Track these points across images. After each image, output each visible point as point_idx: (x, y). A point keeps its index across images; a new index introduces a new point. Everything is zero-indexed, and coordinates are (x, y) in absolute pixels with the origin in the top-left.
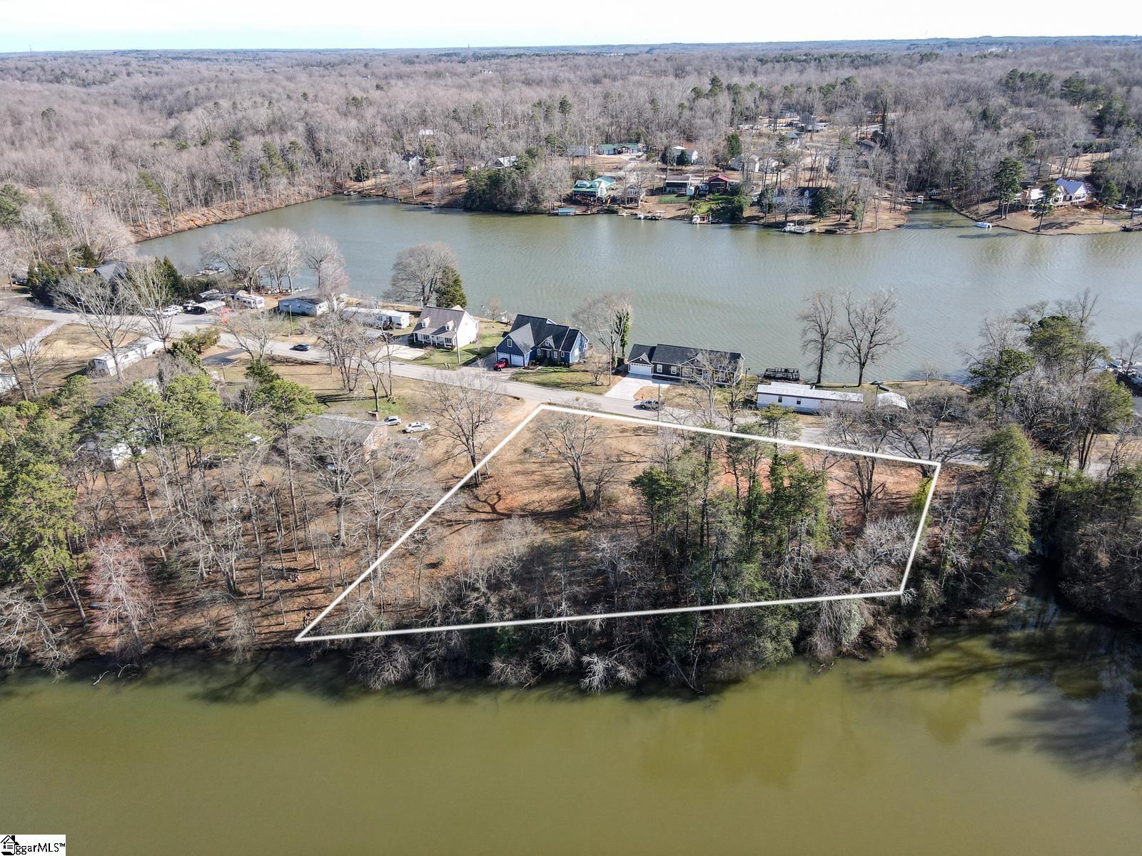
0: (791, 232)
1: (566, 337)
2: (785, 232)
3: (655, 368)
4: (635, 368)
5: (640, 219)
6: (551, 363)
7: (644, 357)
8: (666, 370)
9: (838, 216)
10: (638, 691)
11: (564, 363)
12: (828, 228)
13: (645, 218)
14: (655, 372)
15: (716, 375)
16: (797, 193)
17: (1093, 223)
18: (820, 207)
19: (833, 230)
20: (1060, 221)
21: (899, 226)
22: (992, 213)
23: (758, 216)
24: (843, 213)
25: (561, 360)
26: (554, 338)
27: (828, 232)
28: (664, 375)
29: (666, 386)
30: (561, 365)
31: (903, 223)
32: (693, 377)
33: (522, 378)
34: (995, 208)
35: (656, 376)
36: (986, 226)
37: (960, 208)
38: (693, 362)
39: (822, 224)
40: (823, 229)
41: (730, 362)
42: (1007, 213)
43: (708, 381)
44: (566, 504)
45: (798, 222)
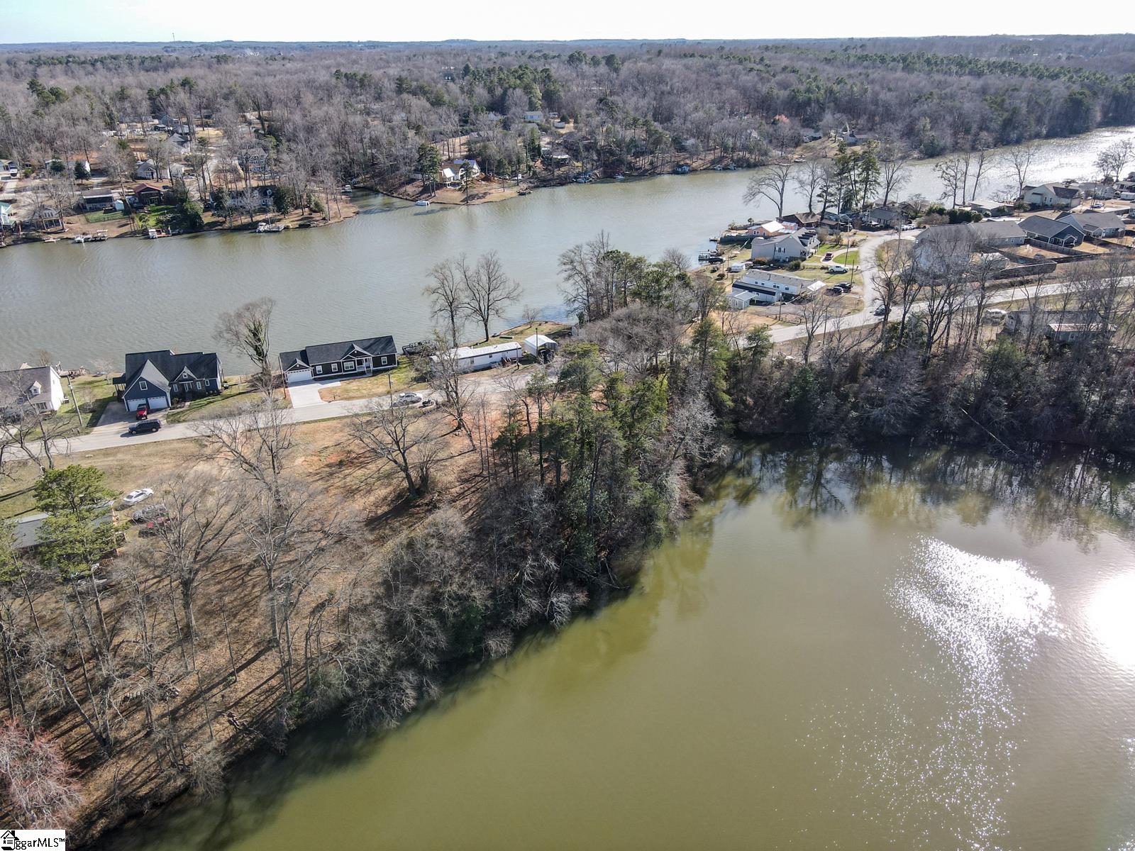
0: (265, 231)
2: (260, 232)
3: (315, 370)
4: (293, 376)
5: (79, 242)
6: (196, 395)
7: (299, 362)
8: (327, 369)
9: (300, 211)
10: (587, 611)
11: (212, 391)
12: (299, 222)
13: (86, 241)
14: (315, 374)
15: (377, 361)
16: (256, 193)
17: (497, 191)
18: (282, 204)
19: (305, 224)
20: (476, 193)
21: (357, 213)
22: (422, 193)
23: (218, 222)
24: (303, 207)
25: (208, 389)
26: (190, 368)
27: (301, 226)
28: (325, 375)
29: (337, 384)
30: (209, 395)
31: (357, 210)
32: (355, 370)
33: (182, 418)
34: (421, 189)
35: (317, 378)
36: (427, 204)
37: (389, 193)
38: (353, 354)
39: (291, 220)
40: (296, 224)
41: (387, 345)
42: (433, 191)
43: (372, 368)
44: (392, 501)
45: (266, 221)
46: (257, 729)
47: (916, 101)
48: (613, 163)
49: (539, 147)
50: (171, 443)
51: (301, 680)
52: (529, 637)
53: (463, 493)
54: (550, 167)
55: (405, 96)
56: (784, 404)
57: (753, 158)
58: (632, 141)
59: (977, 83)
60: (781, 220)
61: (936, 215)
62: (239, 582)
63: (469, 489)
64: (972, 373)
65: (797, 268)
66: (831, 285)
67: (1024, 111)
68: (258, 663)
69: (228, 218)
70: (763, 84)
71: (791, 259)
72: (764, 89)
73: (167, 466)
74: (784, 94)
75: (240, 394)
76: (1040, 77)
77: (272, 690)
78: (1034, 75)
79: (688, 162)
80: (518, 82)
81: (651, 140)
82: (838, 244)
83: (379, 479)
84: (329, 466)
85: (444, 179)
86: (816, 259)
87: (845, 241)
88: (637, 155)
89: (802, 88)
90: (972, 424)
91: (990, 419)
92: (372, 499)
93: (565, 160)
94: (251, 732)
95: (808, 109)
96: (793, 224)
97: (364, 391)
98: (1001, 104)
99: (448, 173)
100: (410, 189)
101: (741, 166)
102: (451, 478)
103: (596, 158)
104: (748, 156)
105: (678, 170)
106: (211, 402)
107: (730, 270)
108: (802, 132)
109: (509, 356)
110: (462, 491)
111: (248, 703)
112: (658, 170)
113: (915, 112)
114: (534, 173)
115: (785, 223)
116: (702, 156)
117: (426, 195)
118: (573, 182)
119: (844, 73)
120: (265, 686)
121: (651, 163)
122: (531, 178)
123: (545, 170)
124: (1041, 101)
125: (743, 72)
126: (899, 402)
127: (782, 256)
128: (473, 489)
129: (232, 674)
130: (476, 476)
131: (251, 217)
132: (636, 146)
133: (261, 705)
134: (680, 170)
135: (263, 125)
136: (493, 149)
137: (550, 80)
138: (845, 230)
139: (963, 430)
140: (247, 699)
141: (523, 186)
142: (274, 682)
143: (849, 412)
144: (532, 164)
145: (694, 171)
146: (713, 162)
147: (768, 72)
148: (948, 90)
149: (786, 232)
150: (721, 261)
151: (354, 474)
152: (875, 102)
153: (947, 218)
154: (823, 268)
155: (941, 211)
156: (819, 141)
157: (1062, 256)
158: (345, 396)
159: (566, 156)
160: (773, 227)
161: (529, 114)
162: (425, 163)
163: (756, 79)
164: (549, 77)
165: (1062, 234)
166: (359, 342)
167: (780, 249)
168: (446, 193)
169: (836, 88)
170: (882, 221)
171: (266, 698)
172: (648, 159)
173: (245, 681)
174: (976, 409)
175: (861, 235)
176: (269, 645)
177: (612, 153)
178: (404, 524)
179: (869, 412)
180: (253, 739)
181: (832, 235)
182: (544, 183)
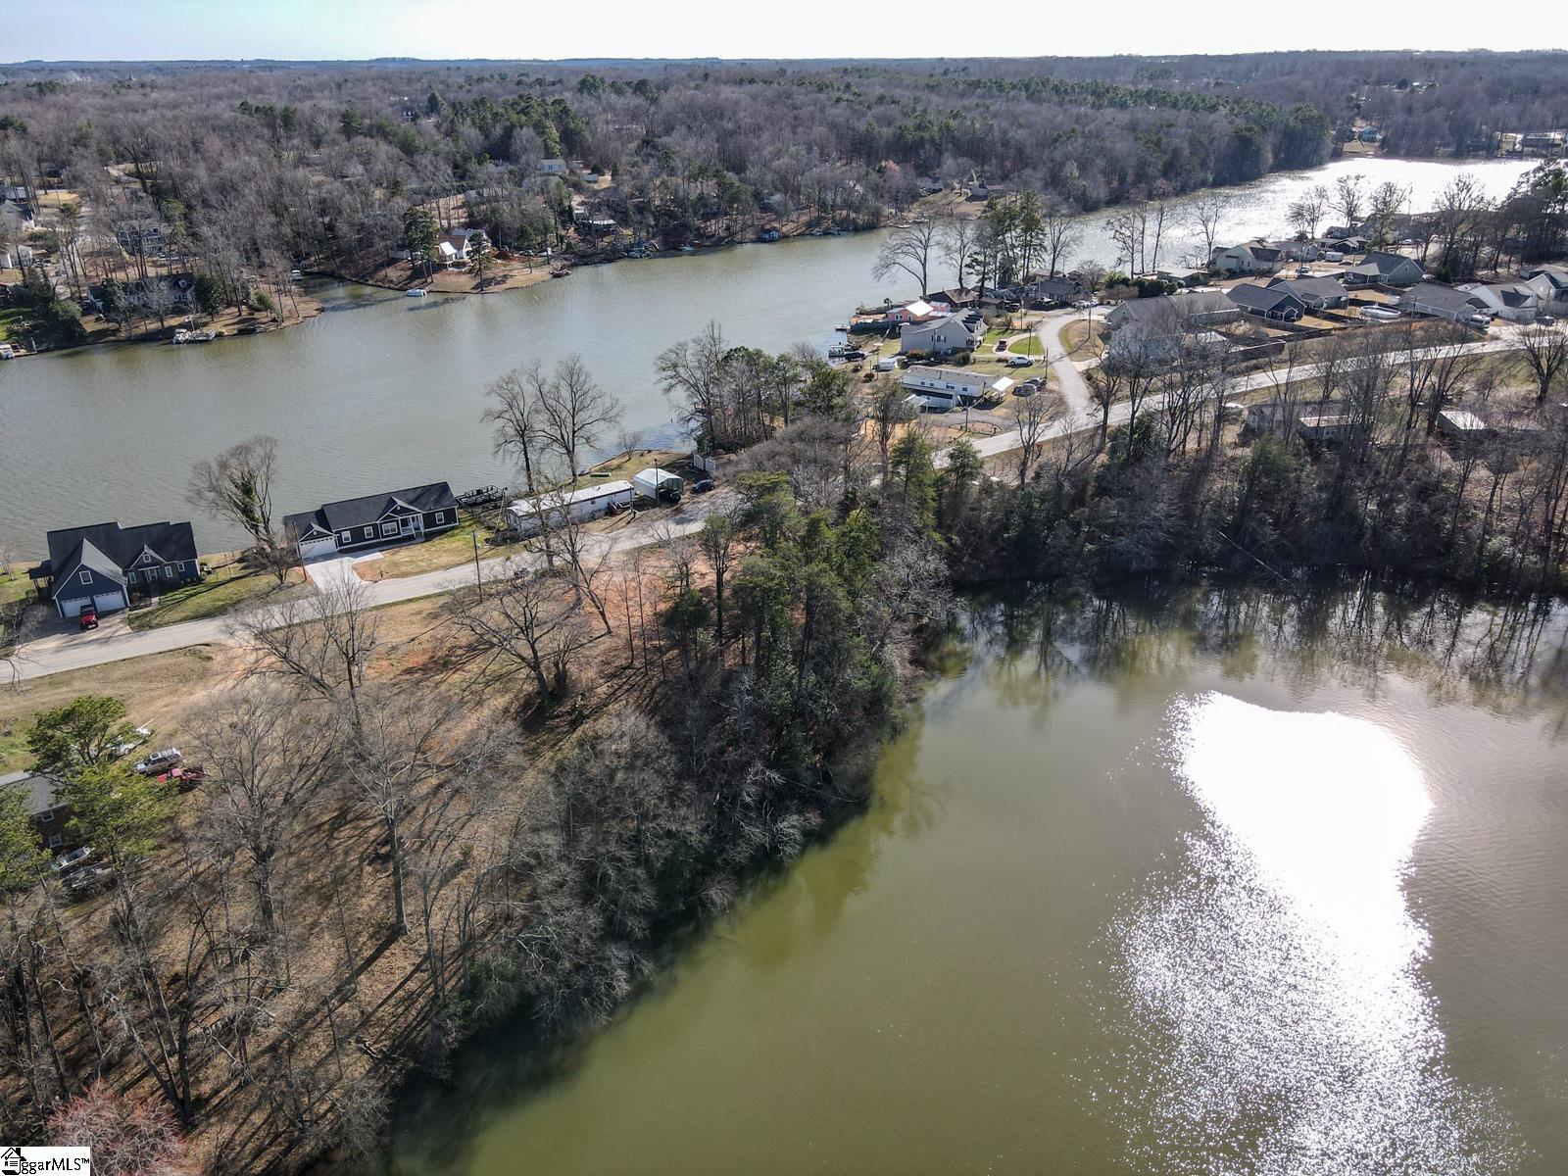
0: (187, 342)
1: (177, 539)
2: (178, 342)
3: (340, 538)
4: (306, 548)
6: (164, 587)
7: (317, 528)
8: (358, 535)
9: (234, 310)
10: (821, 836)
11: (191, 579)
12: (236, 327)
14: (342, 544)
15: (429, 520)
16: (163, 285)
17: (521, 274)
18: (208, 299)
19: (247, 330)
20: (492, 276)
21: (322, 310)
22: (412, 278)
23: (108, 329)
24: (238, 304)
25: (183, 576)
26: (153, 547)
27: (241, 333)
28: (356, 544)
29: (377, 556)
30: (186, 584)
31: (320, 306)
32: (399, 534)
33: (156, 622)
34: (409, 272)
35: (344, 550)
36: (423, 295)
37: (362, 279)
38: (395, 512)
39: (223, 324)
40: (234, 330)
41: (440, 496)
42: (429, 275)
43: (422, 530)
44: (517, 713)
45: (188, 326)
46: (403, 1055)
47: (1055, 141)
48: (675, 228)
49: (570, 208)
50: (154, 659)
51: (450, 978)
52: (749, 881)
53: (614, 693)
54: (588, 237)
55: (359, 139)
56: (1004, 540)
57: (862, 218)
58: (701, 197)
59: (1124, 117)
60: (928, 299)
61: (1122, 287)
62: (323, 850)
63: (620, 687)
64: (1223, 486)
65: (965, 361)
66: (1019, 382)
67: (1187, 152)
68: (382, 962)
69: (123, 324)
70: (859, 119)
71: (956, 351)
72: (861, 126)
73: (158, 692)
74: (887, 132)
75: (233, 580)
76: (1195, 109)
77: (411, 999)
78: (1186, 107)
79: (776, 225)
80: (523, 118)
81: (726, 197)
82: (1008, 328)
83: (487, 684)
84: (409, 671)
85: (443, 257)
86: (987, 349)
87: (1017, 324)
88: (706, 217)
89: (910, 123)
90: (1233, 551)
91: (1254, 541)
92: (486, 712)
93: (609, 226)
94: (395, 1061)
95: (922, 152)
96: (944, 305)
97: (421, 563)
98: (1158, 143)
99: (447, 248)
100: (392, 273)
101: (846, 230)
102: (591, 673)
103: (653, 223)
104: (853, 215)
105: (764, 237)
106: (191, 595)
107: (877, 368)
108: (919, 182)
109: (618, 500)
110: (611, 690)
111: (381, 1019)
112: (738, 237)
113: (1058, 155)
114: (569, 245)
115: (933, 303)
116: (794, 217)
117: (416, 282)
118: (624, 257)
119: (957, 104)
120: (401, 993)
121: (728, 228)
122: (565, 253)
123: (582, 241)
124: (1204, 138)
125: (828, 103)
126: (1148, 527)
127: (943, 347)
128: (626, 687)
129: (349, 981)
130: (625, 668)
131: (162, 322)
132: (705, 206)
133: (402, 1020)
134: (767, 236)
135: (144, 184)
136: (507, 213)
137: (567, 115)
138: (1013, 309)
139: (1223, 559)
140: (379, 1014)
141: (557, 264)
142: (412, 985)
143: (1083, 546)
144: (563, 233)
145: (785, 237)
146: (810, 225)
147: (860, 103)
148: (1092, 126)
149: (940, 315)
150: (863, 356)
151: (450, 680)
152: (1006, 144)
153: (1135, 290)
154: (1000, 360)
155: (1125, 282)
156: (940, 194)
157: (1286, 334)
158: (396, 572)
159: (611, 222)
160: (920, 309)
161: (546, 162)
162: (416, 235)
163: (848, 111)
164: (565, 111)
165: (1280, 306)
166: (402, 494)
167: (939, 337)
168: (448, 278)
169: (953, 123)
170: (1056, 297)
171: (406, 1009)
172: (724, 222)
173: (371, 988)
174: (1235, 530)
175: (1033, 317)
176: (391, 933)
177: (671, 215)
178: (544, 743)
179: (1109, 543)
180: (400, 1070)
181: (998, 316)
182: (584, 259)
